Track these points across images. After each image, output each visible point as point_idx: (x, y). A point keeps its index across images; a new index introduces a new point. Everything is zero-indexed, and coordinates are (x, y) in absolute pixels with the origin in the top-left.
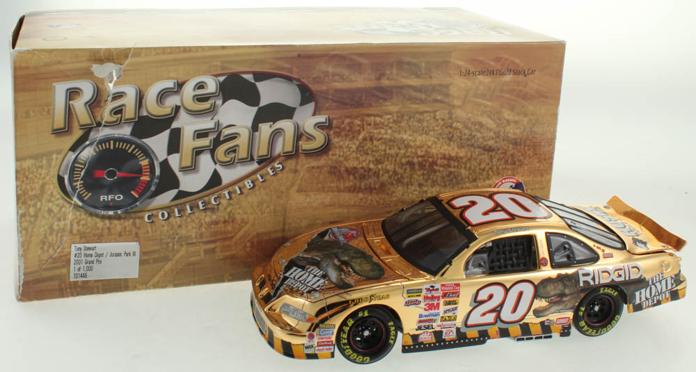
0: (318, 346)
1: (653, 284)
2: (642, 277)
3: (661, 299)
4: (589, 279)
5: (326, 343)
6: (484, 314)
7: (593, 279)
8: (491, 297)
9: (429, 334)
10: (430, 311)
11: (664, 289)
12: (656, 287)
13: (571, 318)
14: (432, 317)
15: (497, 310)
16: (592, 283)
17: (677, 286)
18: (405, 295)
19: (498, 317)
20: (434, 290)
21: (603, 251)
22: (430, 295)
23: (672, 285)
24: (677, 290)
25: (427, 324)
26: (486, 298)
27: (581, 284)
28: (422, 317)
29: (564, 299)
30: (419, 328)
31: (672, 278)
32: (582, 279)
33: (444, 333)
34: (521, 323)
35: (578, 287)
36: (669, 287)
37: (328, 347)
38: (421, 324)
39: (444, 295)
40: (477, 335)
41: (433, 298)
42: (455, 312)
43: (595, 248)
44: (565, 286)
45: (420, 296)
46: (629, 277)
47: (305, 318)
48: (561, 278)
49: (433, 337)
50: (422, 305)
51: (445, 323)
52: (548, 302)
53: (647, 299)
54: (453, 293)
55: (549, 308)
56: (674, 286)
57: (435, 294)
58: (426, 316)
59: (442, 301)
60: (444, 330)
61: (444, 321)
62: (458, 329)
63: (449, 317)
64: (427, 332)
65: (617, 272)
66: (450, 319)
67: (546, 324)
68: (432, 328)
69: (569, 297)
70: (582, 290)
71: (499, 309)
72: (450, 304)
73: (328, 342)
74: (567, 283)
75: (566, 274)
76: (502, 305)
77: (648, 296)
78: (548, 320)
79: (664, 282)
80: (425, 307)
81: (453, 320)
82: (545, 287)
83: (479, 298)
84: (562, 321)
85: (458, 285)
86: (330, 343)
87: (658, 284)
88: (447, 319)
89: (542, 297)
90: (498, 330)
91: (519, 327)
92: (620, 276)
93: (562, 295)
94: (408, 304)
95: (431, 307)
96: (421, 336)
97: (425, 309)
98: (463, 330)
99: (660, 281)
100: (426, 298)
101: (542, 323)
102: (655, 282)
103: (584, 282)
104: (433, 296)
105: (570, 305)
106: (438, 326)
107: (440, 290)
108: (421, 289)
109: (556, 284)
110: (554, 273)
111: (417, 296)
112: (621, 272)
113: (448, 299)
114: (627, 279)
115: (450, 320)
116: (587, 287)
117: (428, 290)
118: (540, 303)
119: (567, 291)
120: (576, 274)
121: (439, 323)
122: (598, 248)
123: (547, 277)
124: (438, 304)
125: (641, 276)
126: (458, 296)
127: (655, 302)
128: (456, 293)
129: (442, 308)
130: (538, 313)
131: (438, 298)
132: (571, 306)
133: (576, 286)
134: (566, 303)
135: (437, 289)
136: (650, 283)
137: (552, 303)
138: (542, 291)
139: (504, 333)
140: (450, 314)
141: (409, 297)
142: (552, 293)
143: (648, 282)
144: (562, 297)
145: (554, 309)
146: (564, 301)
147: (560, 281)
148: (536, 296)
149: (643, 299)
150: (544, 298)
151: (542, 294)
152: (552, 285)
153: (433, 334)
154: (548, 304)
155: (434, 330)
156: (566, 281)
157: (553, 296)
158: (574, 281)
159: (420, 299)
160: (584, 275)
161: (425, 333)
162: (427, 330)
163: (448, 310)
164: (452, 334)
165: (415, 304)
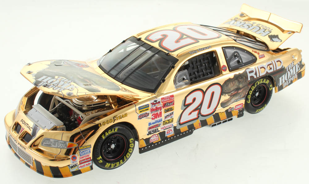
0: (80, 164)
1: (289, 70)
2: (283, 67)
4: (253, 74)
5: (85, 160)
6: (190, 113)
7: (256, 74)
8: (194, 100)
9: (156, 136)
10: (156, 119)
11: (294, 72)
12: (290, 72)
13: (244, 104)
14: (157, 123)
15: (198, 109)
16: (255, 77)
17: (301, 69)
18: (138, 111)
19: (199, 113)
20: (157, 103)
21: (259, 54)
22: (154, 108)
23: (298, 69)
24: (301, 72)
25: (154, 129)
26: (191, 101)
27: (249, 79)
28: (151, 124)
29: (239, 91)
30: (150, 133)
31: (298, 64)
32: (249, 75)
33: (166, 133)
34: (214, 114)
35: (247, 81)
37: (87, 163)
38: (150, 130)
39: (164, 105)
40: (187, 129)
41: (157, 109)
42: (172, 116)
43: (253, 53)
44: (239, 82)
45: (148, 109)
46: (276, 68)
47: (66, 145)
48: (237, 77)
49: (160, 137)
50: (150, 116)
51: (166, 125)
52: (230, 95)
54: (170, 103)
55: (231, 99)
56: (299, 69)
57: (158, 106)
58: (153, 123)
59: (163, 110)
60: (166, 131)
61: (165, 124)
62: (175, 128)
63: (168, 120)
65: (269, 66)
66: (169, 121)
67: (229, 111)
68: (158, 131)
69: (242, 89)
70: (250, 83)
71: (199, 107)
72: (169, 111)
73: (87, 159)
74: (241, 80)
75: (239, 73)
76: (201, 104)
77: (286, 80)
78: (230, 108)
79: (294, 68)
80: (153, 117)
81: (171, 122)
82: (227, 86)
83: (187, 103)
84: (238, 107)
85: (172, 96)
86: (89, 159)
88: (167, 122)
89: (226, 93)
90: (200, 122)
91: (213, 117)
92: (271, 69)
93: (238, 89)
94: (140, 117)
95: (156, 116)
96: (152, 139)
97: (152, 119)
98: (178, 127)
99: (292, 68)
100: (152, 110)
101: (227, 111)
102: (290, 69)
103: (251, 77)
104: (156, 108)
105: (243, 95)
106: (162, 128)
107: (161, 102)
108: (148, 105)
109: (234, 82)
110: (231, 75)
111: (146, 110)
112: (271, 66)
113: (167, 108)
114: (275, 70)
115: (169, 123)
116: (253, 80)
117: (153, 104)
118: (225, 98)
119: (241, 86)
120: (245, 72)
121: (162, 126)
122: (255, 52)
123: (228, 78)
124: (161, 113)
126: (173, 104)
127: (290, 82)
128: (171, 102)
129: (164, 115)
130: (223, 105)
131: (160, 108)
133: (246, 81)
134: (240, 94)
135: (159, 102)
136: (287, 70)
137: (232, 96)
138: (225, 89)
139: (204, 123)
140: (169, 118)
141: (141, 112)
142: (232, 89)
143: (286, 70)
144: (238, 91)
145: (233, 100)
146: (240, 93)
147: (236, 79)
148: (222, 93)
149: (284, 81)
150: (227, 93)
151: (226, 91)
152: (231, 83)
153: (159, 135)
154: (230, 97)
155: (159, 132)
156: (240, 78)
157: (233, 91)
158: (244, 78)
159: (148, 112)
160: (250, 72)
161: (154, 136)
162: (155, 133)
163: (168, 116)
164: (171, 132)
165: (146, 116)
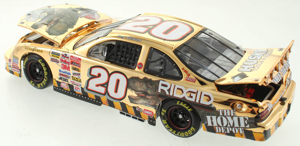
0: (13, 67)
1: (224, 116)
2: (212, 106)
3: (234, 131)
4: (166, 89)
5: (16, 67)
6: (97, 86)
7: (169, 90)
8: (99, 75)
9: (66, 84)
10: (65, 70)
11: (236, 125)
12: (227, 120)
13: (155, 113)
14: (67, 75)
16: (167, 93)
17: (250, 128)
19: (106, 92)
20: (66, 57)
21: (189, 75)
22: (64, 59)
23: (246, 125)
24: (251, 131)
25: (65, 77)
26: (97, 75)
27: (159, 91)
28: (61, 72)
29: (147, 97)
30: (61, 78)
31: (245, 119)
32: (160, 87)
33: (74, 88)
34: (121, 101)
35: (157, 92)
36: (243, 125)
37: (17, 70)
38: (61, 76)
39: (72, 63)
40: (94, 98)
41: (65, 62)
42: (79, 76)
43: (182, 71)
44: (148, 87)
45: (58, 57)
46: (200, 101)
48: (145, 80)
49: (69, 88)
51: (75, 81)
52: (137, 94)
53: (219, 126)
54: (77, 64)
55: (139, 99)
56: (248, 126)
57: (67, 60)
58: (63, 72)
59: (71, 66)
60: (75, 86)
62: (82, 89)
63: (77, 78)
64: (65, 83)
65: (189, 93)
66: (77, 80)
67: (137, 110)
68: (67, 82)
69: (151, 97)
70: (160, 95)
71: (106, 86)
72: (76, 70)
74: (150, 86)
75: (151, 79)
77: (220, 124)
78: (138, 107)
79: (235, 119)
80: (62, 66)
81: (79, 82)
82: (134, 83)
83: (93, 73)
84: (148, 112)
86: (18, 68)
87: (229, 118)
89: (132, 89)
90: (107, 100)
91: (120, 104)
92: (192, 97)
93: (146, 93)
94: (52, 60)
95: (65, 67)
96: (62, 84)
97: (62, 67)
98: (86, 90)
99: (232, 117)
100: (62, 60)
101: (134, 108)
102: (225, 114)
103: (161, 89)
104: (65, 60)
106: (71, 82)
107: (69, 58)
108: (59, 54)
109: (141, 84)
110: (142, 76)
111: (57, 57)
112: (192, 95)
113: (74, 67)
114: (197, 101)
115: (77, 81)
116: (163, 95)
117: (63, 55)
118: (130, 93)
119: (149, 92)
120: (158, 82)
121: (71, 79)
122: (186, 71)
123: (137, 76)
124: (69, 67)
125: (211, 104)
126: (80, 67)
127: (228, 132)
128: (78, 64)
129: (72, 71)
130: (131, 99)
131: (68, 63)
132: (153, 104)
133: (155, 91)
134: (150, 100)
135: (68, 57)
136: (221, 114)
137: (140, 96)
138: (132, 84)
139: (111, 104)
140: (77, 77)
141: (53, 56)
142: (139, 89)
143: (219, 112)
144: (146, 95)
145: (141, 101)
146: (148, 99)
147: (145, 82)
148: (128, 87)
149: (215, 124)
150: (134, 90)
151: (132, 86)
152: (139, 83)
153: (68, 85)
154: (137, 96)
155: (68, 83)
156: (149, 84)
157: (140, 91)
158: (154, 86)
159: (59, 59)
160: (163, 85)
161: (64, 83)
162: (64, 81)
163: (75, 74)
164: (79, 90)
165: (56, 62)
